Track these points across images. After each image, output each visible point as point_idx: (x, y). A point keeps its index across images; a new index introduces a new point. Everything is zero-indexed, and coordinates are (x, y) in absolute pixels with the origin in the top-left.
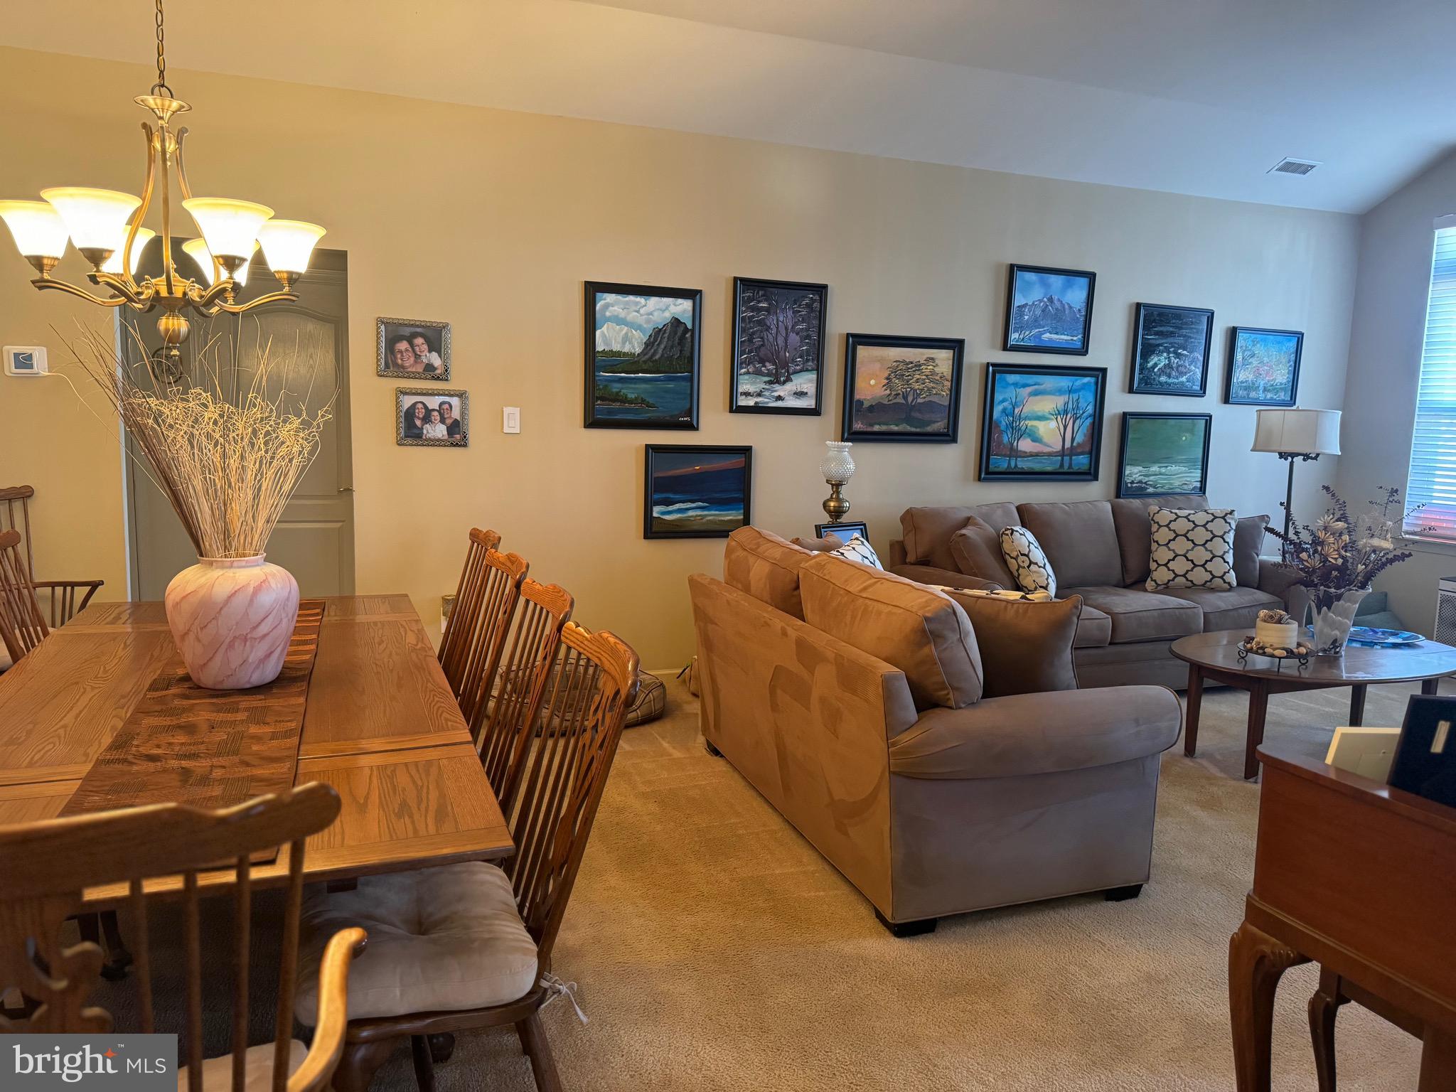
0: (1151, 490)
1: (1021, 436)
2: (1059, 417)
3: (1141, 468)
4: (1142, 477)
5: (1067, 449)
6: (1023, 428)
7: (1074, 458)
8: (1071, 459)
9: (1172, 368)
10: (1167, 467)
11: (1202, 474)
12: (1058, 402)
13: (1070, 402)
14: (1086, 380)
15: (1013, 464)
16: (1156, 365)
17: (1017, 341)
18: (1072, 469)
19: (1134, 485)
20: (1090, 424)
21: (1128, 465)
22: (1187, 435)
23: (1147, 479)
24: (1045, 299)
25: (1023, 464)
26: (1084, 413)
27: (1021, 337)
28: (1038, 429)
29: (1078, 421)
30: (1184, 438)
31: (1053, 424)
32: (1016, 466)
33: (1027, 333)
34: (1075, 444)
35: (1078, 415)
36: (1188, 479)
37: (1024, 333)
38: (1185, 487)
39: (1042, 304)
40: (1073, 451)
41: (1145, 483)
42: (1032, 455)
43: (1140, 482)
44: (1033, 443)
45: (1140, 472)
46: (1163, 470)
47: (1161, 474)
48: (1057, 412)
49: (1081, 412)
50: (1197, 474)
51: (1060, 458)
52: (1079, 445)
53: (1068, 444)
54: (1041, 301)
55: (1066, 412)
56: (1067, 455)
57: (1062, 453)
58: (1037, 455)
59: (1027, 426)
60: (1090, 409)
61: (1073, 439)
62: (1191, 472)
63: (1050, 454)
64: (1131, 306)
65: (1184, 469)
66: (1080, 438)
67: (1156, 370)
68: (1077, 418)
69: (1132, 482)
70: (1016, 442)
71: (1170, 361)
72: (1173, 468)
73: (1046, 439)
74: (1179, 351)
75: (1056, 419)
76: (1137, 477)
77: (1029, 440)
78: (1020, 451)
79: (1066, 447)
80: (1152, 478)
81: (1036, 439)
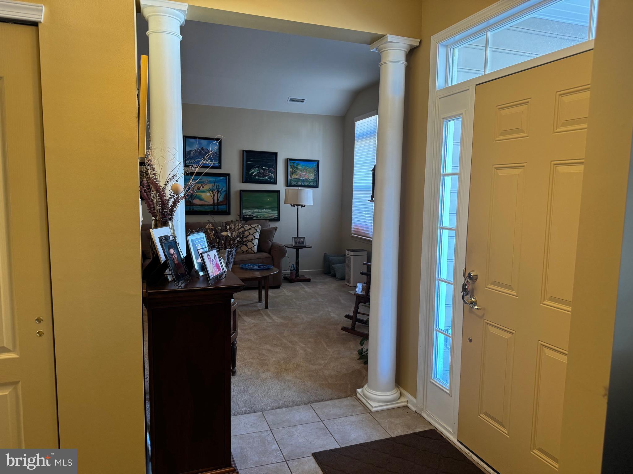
0: (255, 218)
1: (194, 198)
2: (211, 191)
3: (250, 210)
4: (250, 214)
5: (216, 203)
6: (195, 195)
7: (219, 206)
8: (218, 207)
9: (260, 173)
10: (261, 210)
11: (278, 212)
12: (210, 186)
13: (215, 186)
14: (222, 178)
15: (192, 208)
16: (253, 173)
17: (189, 164)
18: (218, 210)
19: (247, 216)
20: (225, 194)
21: (244, 209)
22: (270, 198)
23: (253, 214)
24: (200, 149)
25: (197, 209)
26: (222, 190)
27: (191, 162)
28: (202, 196)
29: (219, 193)
30: (268, 199)
31: (208, 194)
32: (193, 209)
33: (193, 161)
34: (219, 201)
35: (219, 191)
36: (272, 214)
37: (192, 161)
38: (271, 217)
39: (198, 150)
40: (218, 204)
41: (253, 216)
42: (200, 205)
43: (250, 215)
44: (200, 201)
45: (249, 212)
46: (260, 211)
47: (259, 212)
48: (210, 190)
49: (221, 190)
50: (276, 212)
51: (213, 206)
52: (221, 202)
53: (216, 201)
54: (198, 149)
55: (213, 190)
56: (216, 205)
57: (214, 204)
58: (202, 205)
59: (196, 195)
60: (224, 189)
61: (218, 200)
62: (273, 212)
63: (208, 205)
64: (240, 151)
65: (269, 211)
66: (221, 199)
67: (253, 174)
68: (219, 192)
69: (246, 215)
70: (192, 200)
71: (259, 171)
72: (264, 210)
73: (205, 200)
74: (264, 168)
75: (210, 192)
76: (248, 214)
77: (198, 200)
78: (195, 204)
79: (215, 202)
80: (255, 214)
81: (201, 199)
